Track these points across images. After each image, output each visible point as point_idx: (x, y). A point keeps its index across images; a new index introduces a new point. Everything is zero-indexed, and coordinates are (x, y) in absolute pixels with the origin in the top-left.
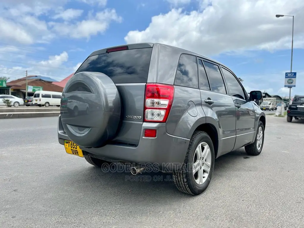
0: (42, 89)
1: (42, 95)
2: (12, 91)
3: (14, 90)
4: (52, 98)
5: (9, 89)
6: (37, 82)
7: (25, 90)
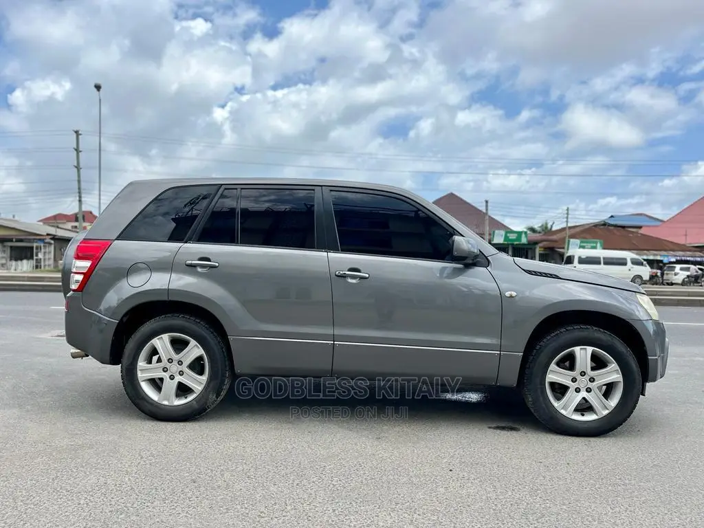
0: (601, 246)
1: (580, 258)
2: (541, 252)
3: (545, 249)
4: (602, 266)
5: (535, 249)
6: (597, 229)
7: (563, 248)
